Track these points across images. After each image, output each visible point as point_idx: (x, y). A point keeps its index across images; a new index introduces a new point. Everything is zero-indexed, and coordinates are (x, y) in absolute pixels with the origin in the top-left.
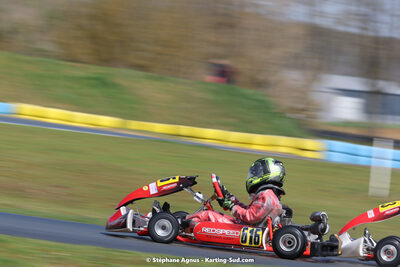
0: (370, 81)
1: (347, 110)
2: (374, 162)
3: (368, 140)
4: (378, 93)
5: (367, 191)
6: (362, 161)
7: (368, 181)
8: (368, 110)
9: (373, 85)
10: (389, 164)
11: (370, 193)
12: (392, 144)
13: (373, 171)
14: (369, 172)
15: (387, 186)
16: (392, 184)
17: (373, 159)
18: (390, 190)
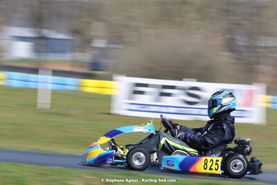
0: (38, 30)
1: (22, 50)
2: (40, 86)
3: (35, 71)
4: (43, 38)
5: (36, 106)
6: (32, 85)
7: (36, 98)
8: (37, 50)
9: (40, 33)
10: (50, 87)
11: (39, 106)
12: (51, 73)
13: (39, 91)
14: (37, 92)
15: (49, 102)
16: (52, 100)
17: (39, 84)
18: (52, 104)
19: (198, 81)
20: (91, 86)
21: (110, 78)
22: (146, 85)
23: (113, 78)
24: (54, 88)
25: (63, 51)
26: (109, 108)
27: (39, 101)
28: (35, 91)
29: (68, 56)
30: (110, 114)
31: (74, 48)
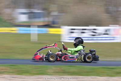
2: (31, 32)
3: (29, 26)
4: (32, 13)
5: (30, 40)
6: (28, 32)
10: (37, 32)
11: (31, 41)
12: (37, 26)
13: (31, 34)
15: (37, 38)
16: (38, 38)
18: (38, 39)
19: (96, 26)
20: (52, 31)
21: (59, 27)
22: (74, 29)
23: (61, 27)
24: (39, 33)
25: (39, 18)
26: (60, 39)
27: (31, 38)
28: (29, 34)
29: (42, 20)
30: (60, 42)
31: (44, 16)
